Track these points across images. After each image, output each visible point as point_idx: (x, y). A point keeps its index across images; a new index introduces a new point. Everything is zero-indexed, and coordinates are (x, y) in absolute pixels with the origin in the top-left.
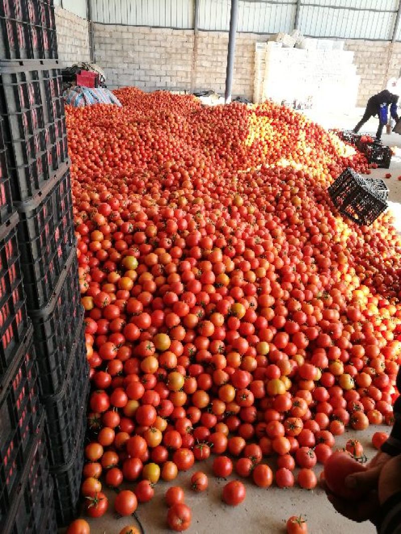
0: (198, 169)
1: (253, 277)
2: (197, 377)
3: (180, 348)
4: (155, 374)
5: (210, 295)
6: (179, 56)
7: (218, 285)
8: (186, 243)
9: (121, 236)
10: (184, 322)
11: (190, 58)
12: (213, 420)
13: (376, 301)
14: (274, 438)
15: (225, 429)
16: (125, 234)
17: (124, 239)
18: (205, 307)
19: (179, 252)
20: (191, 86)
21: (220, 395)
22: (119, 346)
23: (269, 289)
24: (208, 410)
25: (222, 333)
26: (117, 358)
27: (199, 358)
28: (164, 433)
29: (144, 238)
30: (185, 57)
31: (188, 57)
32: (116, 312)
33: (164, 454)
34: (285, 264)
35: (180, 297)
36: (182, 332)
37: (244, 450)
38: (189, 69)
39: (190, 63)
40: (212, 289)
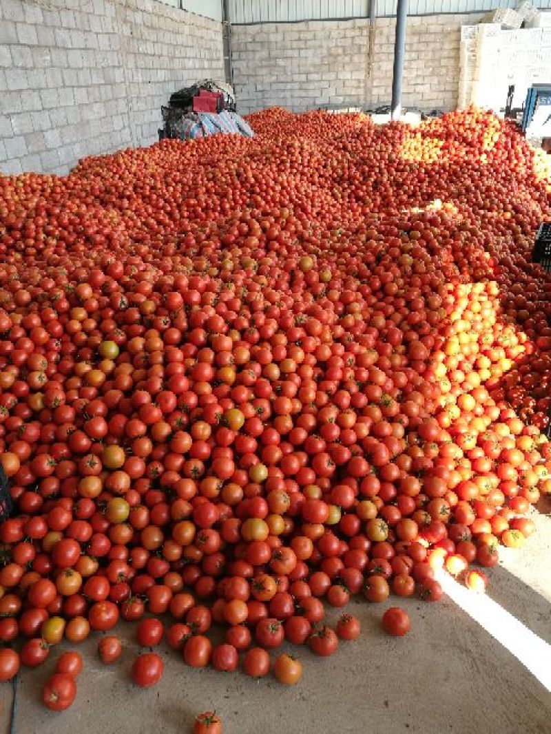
0: (277, 219)
1: (275, 372)
2: (150, 508)
3: (139, 467)
4: (95, 500)
5: (200, 396)
6: (347, 59)
7: (216, 382)
8: (188, 323)
9: (111, 313)
10: (150, 433)
11: (363, 58)
12: (162, 567)
13: (495, 413)
14: (229, 599)
15: (176, 581)
16: (117, 311)
17: (113, 318)
18: (188, 412)
19: (176, 335)
20: (365, 99)
21: (174, 534)
22: (58, 461)
23: (292, 389)
24: (157, 552)
25: (205, 450)
26: (54, 474)
27: (163, 482)
28: (86, 579)
29: (137, 316)
30: (356, 59)
31: (361, 59)
32: (69, 414)
33: (79, 606)
34: (334, 354)
35: (155, 398)
36: (147, 446)
37: (188, 611)
38: (362, 76)
39: (364, 65)
40: (207, 388)
